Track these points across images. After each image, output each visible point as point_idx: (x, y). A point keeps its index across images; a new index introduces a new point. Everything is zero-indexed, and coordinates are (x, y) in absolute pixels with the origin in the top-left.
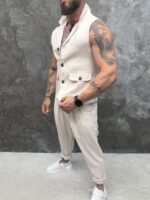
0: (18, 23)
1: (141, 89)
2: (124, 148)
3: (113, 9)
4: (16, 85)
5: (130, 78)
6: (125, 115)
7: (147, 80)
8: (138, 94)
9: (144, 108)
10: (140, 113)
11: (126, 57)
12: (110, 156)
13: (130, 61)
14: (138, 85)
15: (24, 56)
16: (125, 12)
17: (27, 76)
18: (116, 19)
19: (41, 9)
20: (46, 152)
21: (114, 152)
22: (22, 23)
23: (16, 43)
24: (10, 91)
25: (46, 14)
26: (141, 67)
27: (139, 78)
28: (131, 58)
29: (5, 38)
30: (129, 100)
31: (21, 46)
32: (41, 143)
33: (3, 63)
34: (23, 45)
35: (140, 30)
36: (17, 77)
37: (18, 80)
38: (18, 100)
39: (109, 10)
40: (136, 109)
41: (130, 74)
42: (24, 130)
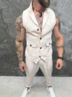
0: (3, 7)
2: (63, 74)
4: (4, 43)
5: (68, 40)
11: (67, 28)
13: (69, 30)
15: (8, 27)
17: (10, 38)
18: (62, 4)
21: (57, 76)
22: (5, 7)
23: (3, 20)
24: (2, 46)
28: (70, 28)
31: (5, 21)
36: (5, 39)
37: (5, 41)
38: (6, 51)
40: (70, 56)
41: (68, 37)
42: (10, 66)
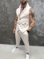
0: (8, 6)
1: (41, 28)
3: (35, 4)
4: (6, 24)
5: (38, 24)
6: (36, 35)
7: (43, 25)
8: (40, 29)
9: (42, 33)
10: (41, 35)
11: (38, 18)
12: (31, 47)
13: (39, 20)
14: (41, 27)
16: (38, 6)
17: (9, 22)
18: (36, 7)
19: (15, 3)
20: (13, 45)
22: (9, 7)
24: (4, 26)
25: (16, 4)
26: (42, 21)
27: (41, 24)
29: (4, 10)
30: (38, 31)
32: (12, 42)
33: (2, 18)
34: (8, 13)
35: (42, 11)
36: (6, 22)
37: (6, 23)
38: (6, 29)
39: (34, 5)
40: (39, 33)
42: (7, 38)
